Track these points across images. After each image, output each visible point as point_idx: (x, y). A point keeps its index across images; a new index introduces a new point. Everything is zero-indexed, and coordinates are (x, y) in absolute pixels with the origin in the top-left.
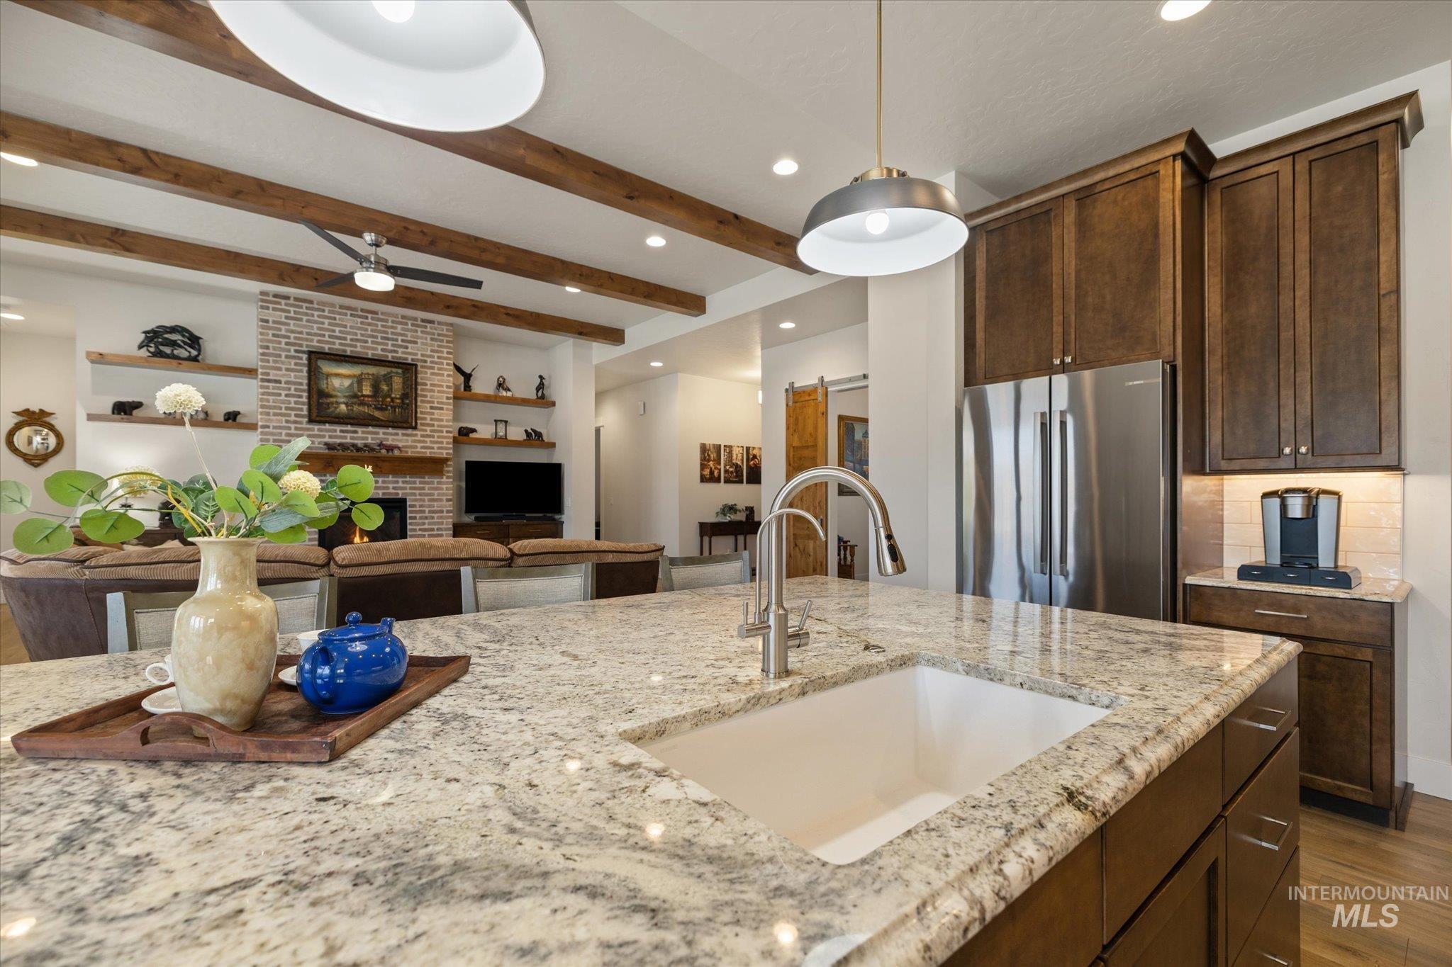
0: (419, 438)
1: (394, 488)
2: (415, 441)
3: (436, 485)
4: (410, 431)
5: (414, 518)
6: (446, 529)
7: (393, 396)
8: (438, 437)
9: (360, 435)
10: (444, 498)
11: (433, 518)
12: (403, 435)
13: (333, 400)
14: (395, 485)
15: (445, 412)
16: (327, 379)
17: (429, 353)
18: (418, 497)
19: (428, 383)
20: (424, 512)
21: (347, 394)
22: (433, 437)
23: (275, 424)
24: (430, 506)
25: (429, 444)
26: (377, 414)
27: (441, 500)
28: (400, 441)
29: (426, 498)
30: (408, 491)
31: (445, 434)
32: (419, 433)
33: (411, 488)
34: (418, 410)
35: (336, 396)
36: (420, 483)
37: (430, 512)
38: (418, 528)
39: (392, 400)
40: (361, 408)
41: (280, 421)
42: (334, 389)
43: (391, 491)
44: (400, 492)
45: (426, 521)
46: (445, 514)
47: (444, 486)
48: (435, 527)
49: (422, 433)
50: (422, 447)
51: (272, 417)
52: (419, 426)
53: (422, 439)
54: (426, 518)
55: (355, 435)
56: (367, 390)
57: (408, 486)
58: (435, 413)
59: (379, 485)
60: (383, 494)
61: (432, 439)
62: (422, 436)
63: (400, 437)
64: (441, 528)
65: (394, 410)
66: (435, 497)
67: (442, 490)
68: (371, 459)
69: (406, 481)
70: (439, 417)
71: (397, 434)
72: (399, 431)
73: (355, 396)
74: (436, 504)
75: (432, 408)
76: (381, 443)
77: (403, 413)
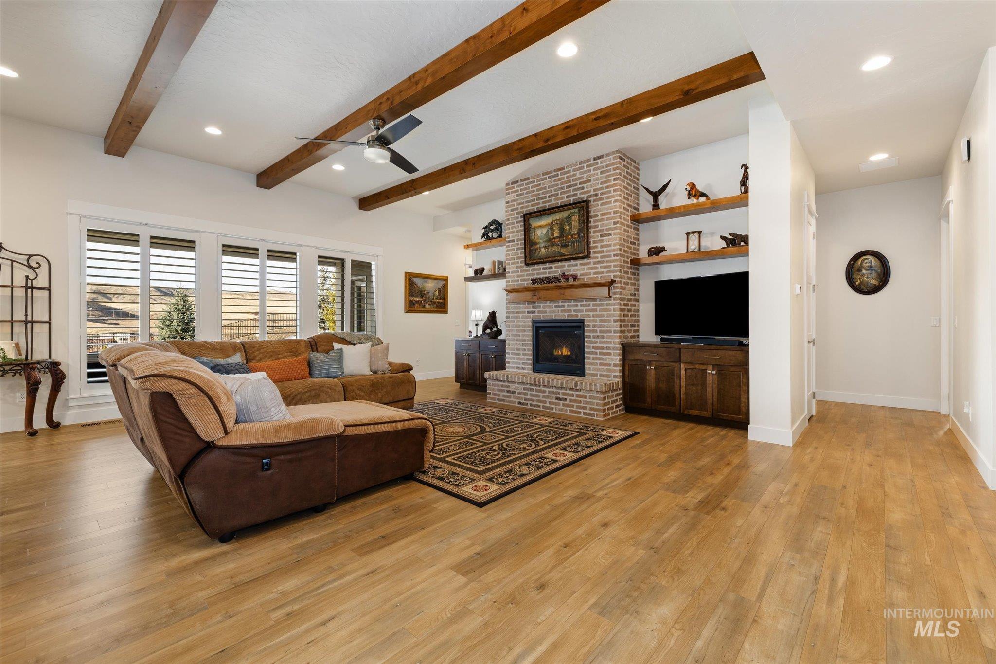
0: (592, 265)
1: (575, 311)
2: (589, 268)
3: (605, 307)
4: (585, 261)
5: (589, 336)
6: (614, 349)
7: (573, 233)
8: (607, 262)
9: (554, 270)
10: (612, 319)
11: (603, 337)
12: (582, 264)
13: (538, 246)
14: (575, 308)
15: (612, 237)
16: (534, 231)
17: (600, 186)
18: (592, 318)
19: (599, 213)
20: (596, 331)
21: (545, 240)
22: (603, 262)
23: (513, 270)
24: (601, 326)
25: (599, 270)
26: (563, 251)
27: (609, 321)
28: (578, 270)
29: (598, 319)
30: (584, 313)
31: (613, 258)
32: (592, 261)
33: (586, 311)
34: (591, 240)
35: (539, 243)
36: (593, 305)
37: (601, 331)
38: (592, 345)
39: (572, 237)
40: (553, 248)
41: (514, 267)
42: (538, 238)
44: (579, 314)
45: (598, 340)
46: (612, 334)
47: (612, 308)
48: (605, 346)
49: (594, 260)
50: (595, 273)
51: (511, 265)
52: (592, 255)
53: (595, 265)
54: (598, 337)
55: (551, 270)
56: (556, 234)
57: (584, 309)
58: (605, 240)
59: (564, 309)
60: (568, 316)
61: (602, 265)
62: (595, 263)
63: (579, 267)
64: (609, 347)
65: (574, 244)
66: (605, 318)
67: (610, 311)
68: (556, 288)
69: (583, 305)
70: (608, 243)
71: (576, 265)
72: (578, 262)
73: (550, 240)
74: (605, 324)
75: (602, 236)
76: (563, 275)
77: (579, 247)
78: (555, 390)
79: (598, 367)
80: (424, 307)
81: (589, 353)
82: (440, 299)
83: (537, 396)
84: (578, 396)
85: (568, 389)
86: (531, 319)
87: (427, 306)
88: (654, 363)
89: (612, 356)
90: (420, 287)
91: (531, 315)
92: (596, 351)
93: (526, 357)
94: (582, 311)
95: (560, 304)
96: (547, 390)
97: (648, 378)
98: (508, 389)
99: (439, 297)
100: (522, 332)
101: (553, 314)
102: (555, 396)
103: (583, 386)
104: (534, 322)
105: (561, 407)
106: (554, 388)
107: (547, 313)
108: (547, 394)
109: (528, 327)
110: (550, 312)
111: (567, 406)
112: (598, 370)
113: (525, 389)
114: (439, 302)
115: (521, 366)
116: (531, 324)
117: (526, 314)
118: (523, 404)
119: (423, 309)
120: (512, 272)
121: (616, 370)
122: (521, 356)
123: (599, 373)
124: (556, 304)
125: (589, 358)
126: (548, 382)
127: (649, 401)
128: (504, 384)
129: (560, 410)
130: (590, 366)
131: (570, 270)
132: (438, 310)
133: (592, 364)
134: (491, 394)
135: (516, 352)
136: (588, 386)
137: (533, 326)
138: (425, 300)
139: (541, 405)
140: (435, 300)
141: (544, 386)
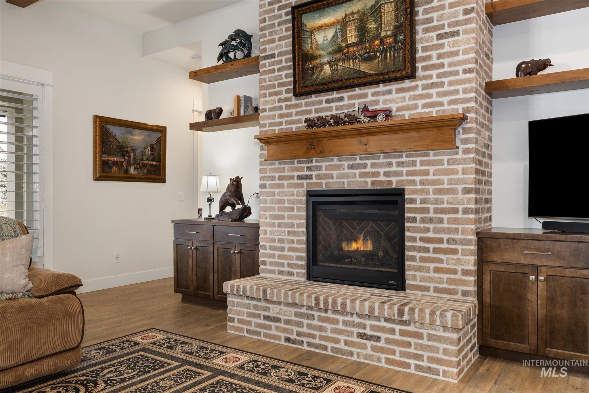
0: (420, 91)
1: (386, 174)
2: (414, 98)
3: (446, 166)
4: (407, 83)
5: (414, 220)
6: (463, 242)
7: (383, 34)
9: (346, 102)
10: (460, 187)
11: (441, 221)
12: (399, 91)
13: (317, 61)
14: (387, 169)
15: (461, 37)
16: (311, 36)
18: (419, 187)
20: (427, 210)
21: (330, 50)
22: (442, 84)
23: (271, 106)
25: (435, 99)
26: (365, 67)
27: (454, 191)
29: (431, 188)
30: (405, 178)
31: (462, 76)
32: (420, 83)
33: (408, 173)
34: (419, 46)
35: (320, 56)
36: (422, 163)
37: (436, 211)
38: (418, 235)
39: (382, 42)
40: (346, 65)
41: (273, 101)
42: (318, 48)
43: (382, 178)
44: (394, 179)
45: (431, 226)
46: (460, 215)
47: (459, 167)
48: (445, 237)
49: (425, 82)
50: (425, 106)
51: (268, 99)
52: (420, 73)
53: (425, 92)
54: (431, 220)
55: (341, 104)
56: (352, 38)
57: (405, 170)
58: (446, 45)
59: (366, 170)
60: (373, 183)
61: (440, 89)
62: (425, 87)
63: (394, 96)
64: (453, 240)
65: (386, 56)
66: (445, 186)
67: (457, 173)
68: (352, 133)
69: (402, 163)
70: (453, 49)
71: (389, 92)
72: (394, 87)
73: (340, 50)
74: (445, 197)
75: (440, 37)
76: (365, 110)
77: (396, 58)
78: (357, 320)
79: (432, 274)
80: (127, 171)
81: (414, 249)
82: (153, 160)
83: (321, 329)
84: (402, 333)
85: (382, 319)
86: (304, 189)
87: (132, 170)
88: (544, 269)
89: (459, 256)
90: (120, 140)
91: (304, 182)
92: (427, 245)
93: (294, 254)
94: (400, 174)
95: (358, 161)
96: (341, 318)
97: (532, 296)
98: (266, 314)
99: (151, 157)
100: (288, 211)
101: (346, 181)
102: (356, 330)
103: (416, 316)
104: (310, 194)
105: (369, 351)
106: (355, 315)
107: (332, 178)
108: (340, 326)
109: (300, 202)
110: (340, 176)
111: (382, 350)
112: (431, 280)
113: (297, 314)
114: (151, 165)
115: (286, 269)
116: (304, 198)
117: (296, 181)
118: (294, 342)
119: (124, 175)
120: (271, 110)
121: (467, 281)
122: (286, 253)
123: (432, 285)
124: (351, 163)
125: (413, 258)
126: (344, 305)
127: (533, 339)
128: (259, 304)
129: (366, 357)
130: (416, 273)
131: (377, 102)
132: (150, 177)
133: (420, 269)
134: (236, 320)
135: (277, 244)
136: (427, 316)
137: (308, 201)
138: (128, 162)
139: (330, 345)
140: (145, 162)
141: (335, 312)
